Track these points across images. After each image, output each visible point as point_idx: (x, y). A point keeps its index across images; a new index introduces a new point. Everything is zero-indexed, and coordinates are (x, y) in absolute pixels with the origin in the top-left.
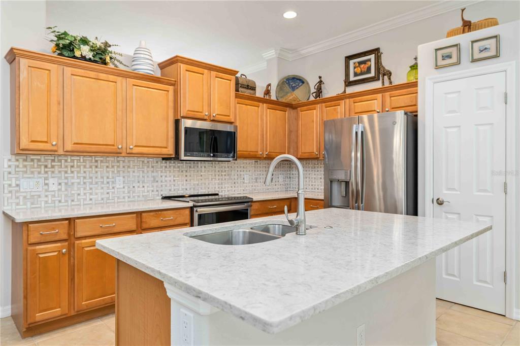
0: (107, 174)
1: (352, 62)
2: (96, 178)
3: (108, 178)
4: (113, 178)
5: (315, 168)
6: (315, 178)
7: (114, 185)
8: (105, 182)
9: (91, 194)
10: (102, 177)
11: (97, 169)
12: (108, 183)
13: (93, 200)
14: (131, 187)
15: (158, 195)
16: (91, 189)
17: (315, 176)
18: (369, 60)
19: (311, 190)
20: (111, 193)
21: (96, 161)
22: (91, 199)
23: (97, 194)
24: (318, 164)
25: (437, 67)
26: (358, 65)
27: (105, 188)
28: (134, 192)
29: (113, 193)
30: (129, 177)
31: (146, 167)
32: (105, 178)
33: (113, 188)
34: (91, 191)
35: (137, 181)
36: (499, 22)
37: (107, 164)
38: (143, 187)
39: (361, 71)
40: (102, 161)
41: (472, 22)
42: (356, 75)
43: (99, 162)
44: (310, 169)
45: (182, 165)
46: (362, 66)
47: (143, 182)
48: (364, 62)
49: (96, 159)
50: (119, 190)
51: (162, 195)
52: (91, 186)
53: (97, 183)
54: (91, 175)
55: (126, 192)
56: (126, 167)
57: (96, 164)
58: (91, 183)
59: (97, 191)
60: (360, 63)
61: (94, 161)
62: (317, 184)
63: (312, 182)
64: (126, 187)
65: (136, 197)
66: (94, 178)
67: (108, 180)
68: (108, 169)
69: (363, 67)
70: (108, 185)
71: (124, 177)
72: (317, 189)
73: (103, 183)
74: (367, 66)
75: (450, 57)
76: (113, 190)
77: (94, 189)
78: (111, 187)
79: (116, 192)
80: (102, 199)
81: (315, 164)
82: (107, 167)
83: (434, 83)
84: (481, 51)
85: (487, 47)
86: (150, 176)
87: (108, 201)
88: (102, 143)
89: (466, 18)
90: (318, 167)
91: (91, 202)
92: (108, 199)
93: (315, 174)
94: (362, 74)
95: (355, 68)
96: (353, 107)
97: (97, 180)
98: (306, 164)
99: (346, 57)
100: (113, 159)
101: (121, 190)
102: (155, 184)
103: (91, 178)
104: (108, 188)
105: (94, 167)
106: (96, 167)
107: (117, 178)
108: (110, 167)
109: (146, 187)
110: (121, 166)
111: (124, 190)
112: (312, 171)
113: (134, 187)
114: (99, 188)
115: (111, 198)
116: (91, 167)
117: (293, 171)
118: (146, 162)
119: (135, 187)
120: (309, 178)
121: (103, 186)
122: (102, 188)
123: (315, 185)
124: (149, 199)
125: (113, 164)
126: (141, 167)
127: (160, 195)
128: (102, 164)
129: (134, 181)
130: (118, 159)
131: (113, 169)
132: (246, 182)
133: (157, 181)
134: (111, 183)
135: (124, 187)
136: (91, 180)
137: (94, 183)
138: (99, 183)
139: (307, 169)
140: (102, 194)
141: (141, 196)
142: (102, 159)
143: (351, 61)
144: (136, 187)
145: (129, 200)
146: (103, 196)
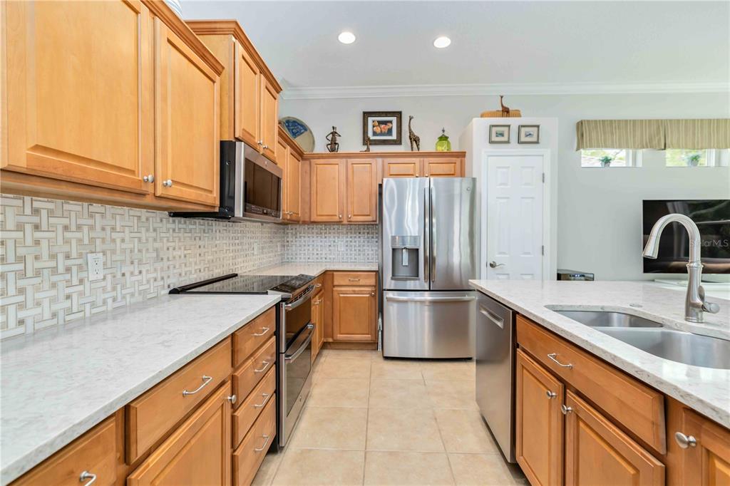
0: (66, 248)
1: (370, 120)
2: (37, 258)
3: (68, 257)
4: (80, 256)
5: (321, 233)
6: (321, 246)
7: (84, 275)
8: (61, 269)
9: (21, 306)
10: (53, 257)
11: (38, 235)
12: (68, 270)
13: (29, 322)
14: (119, 275)
15: (163, 287)
16: (21, 291)
17: (321, 244)
18: (391, 122)
19: (315, 260)
20: (75, 297)
21: (36, 212)
22: (21, 322)
23: (38, 304)
24: (326, 229)
25: (491, 142)
26: (377, 124)
27: (61, 285)
28: (123, 287)
29: (81, 294)
30: (113, 252)
31: (143, 230)
32: (61, 257)
33: (81, 281)
34: (21, 298)
35: (128, 262)
36: (522, 114)
37: (66, 221)
38: (140, 272)
39: (381, 131)
40: (51, 213)
41: (510, 109)
42: (375, 134)
43: (44, 213)
44: (315, 235)
45: (194, 227)
46: (382, 126)
47: (140, 262)
48: (385, 123)
49: (36, 205)
50: (93, 286)
51: (169, 287)
52: (21, 283)
53: (38, 273)
54: (21, 251)
55: (109, 288)
56: (108, 229)
57: (35, 219)
58: (22, 274)
59: (39, 296)
60: (380, 123)
61: (28, 211)
62: (324, 253)
63: (317, 250)
64: (109, 277)
65: (128, 296)
66: (29, 260)
67: (69, 262)
68: (68, 235)
69: (384, 128)
70: (68, 277)
71: (104, 253)
72: (324, 259)
73: (54, 270)
74: (387, 127)
75: (502, 135)
76: (81, 288)
77: (29, 291)
78: (75, 281)
79: (87, 293)
80: (54, 315)
81: (321, 229)
82: (66, 228)
83: (489, 156)
84: (527, 136)
85: (532, 133)
86: (151, 250)
87: (68, 318)
88: (110, 162)
89: (505, 105)
90: (326, 233)
91: (21, 330)
92: (69, 311)
93: (321, 241)
94: (381, 134)
95: (374, 127)
96: (386, 168)
97: (38, 265)
98: (309, 229)
99: (364, 113)
100: (79, 208)
101: (99, 285)
102: (159, 265)
103: (22, 259)
104: (69, 284)
105: (28, 228)
106: (37, 227)
107: (89, 255)
108: (73, 228)
109: (144, 273)
110: (98, 228)
111: (103, 284)
112: (317, 237)
113: (123, 275)
114: (46, 285)
115: (75, 310)
116: (20, 227)
117: (288, 237)
118: (144, 219)
119: (126, 274)
120: (313, 245)
121: (54, 279)
122: (54, 285)
123: (321, 254)
124: (149, 296)
125: (80, 222)
126: (136, 230)
127: (166, 286)
128: (52, 220)
129: (123, 262)
130: (92, 209)
131: (79, 235)
132: (255, 253)
133: (162, 259)
134: (74, 269)
135: (104, 278)
136: (21, 266)
137: (29, 274)
138: (46, 272)
139: (309, 235)
140: (53, 300)
141: (136, 295)
142: (51, 206)
143: (369, 118)
144: (128, 275)
145: (116, 305)
146: (55, 307)
